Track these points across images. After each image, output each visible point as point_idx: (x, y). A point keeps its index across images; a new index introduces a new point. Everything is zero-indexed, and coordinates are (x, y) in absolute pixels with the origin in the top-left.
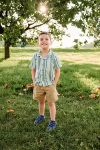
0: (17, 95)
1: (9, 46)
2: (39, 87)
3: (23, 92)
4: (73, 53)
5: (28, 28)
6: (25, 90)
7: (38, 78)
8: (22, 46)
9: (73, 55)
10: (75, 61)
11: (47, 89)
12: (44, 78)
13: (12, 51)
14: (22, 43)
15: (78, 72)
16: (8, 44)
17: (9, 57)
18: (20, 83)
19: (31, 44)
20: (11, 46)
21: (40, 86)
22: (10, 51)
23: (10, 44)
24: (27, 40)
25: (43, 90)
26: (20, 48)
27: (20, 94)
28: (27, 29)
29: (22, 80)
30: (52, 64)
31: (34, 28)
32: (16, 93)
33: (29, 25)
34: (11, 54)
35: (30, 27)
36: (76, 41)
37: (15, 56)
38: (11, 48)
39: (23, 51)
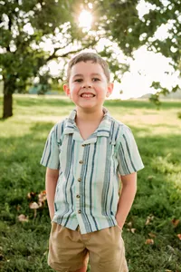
0: (13, 222)
1: (13, 92)
2: (67, 234)
3: (29, 212)
4: (144, 110)
5: (54, 57)
6: (34, 206)
7: (66, 203)
8: (39, 93)
9: (145, 114)
10: (151, 128)
11: (94, 239)
12: (83, 205)
13: (19, 102)
14: (40, 87)
15: (163, 156)
16: (10, 87)
17: (11, 115)
18: (23, 185)
19: (59, 89)
20: (16, 91)
21: (70, 230)
22: (14, 102)
23: (15, 88)
24: (50, 81)
25: (79, 241)
26: (35, 97)
27: (21, 218)
28: (51, 58)
29: (29, 177)
30: (112, 159)
31: (65, 56)
32: (11, 215)
33: (56, 50)
34: (16, 108)
35: (58, 53)
36: (156, 85)
37: (24, 114)
38: (16, 96)
39: (41, 103)
